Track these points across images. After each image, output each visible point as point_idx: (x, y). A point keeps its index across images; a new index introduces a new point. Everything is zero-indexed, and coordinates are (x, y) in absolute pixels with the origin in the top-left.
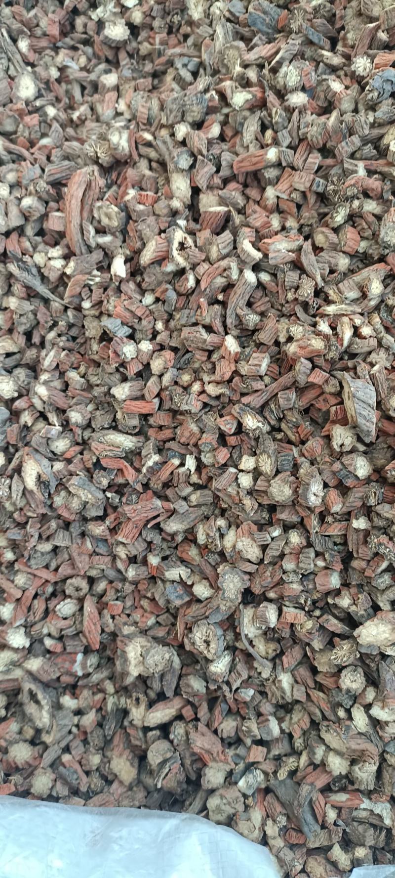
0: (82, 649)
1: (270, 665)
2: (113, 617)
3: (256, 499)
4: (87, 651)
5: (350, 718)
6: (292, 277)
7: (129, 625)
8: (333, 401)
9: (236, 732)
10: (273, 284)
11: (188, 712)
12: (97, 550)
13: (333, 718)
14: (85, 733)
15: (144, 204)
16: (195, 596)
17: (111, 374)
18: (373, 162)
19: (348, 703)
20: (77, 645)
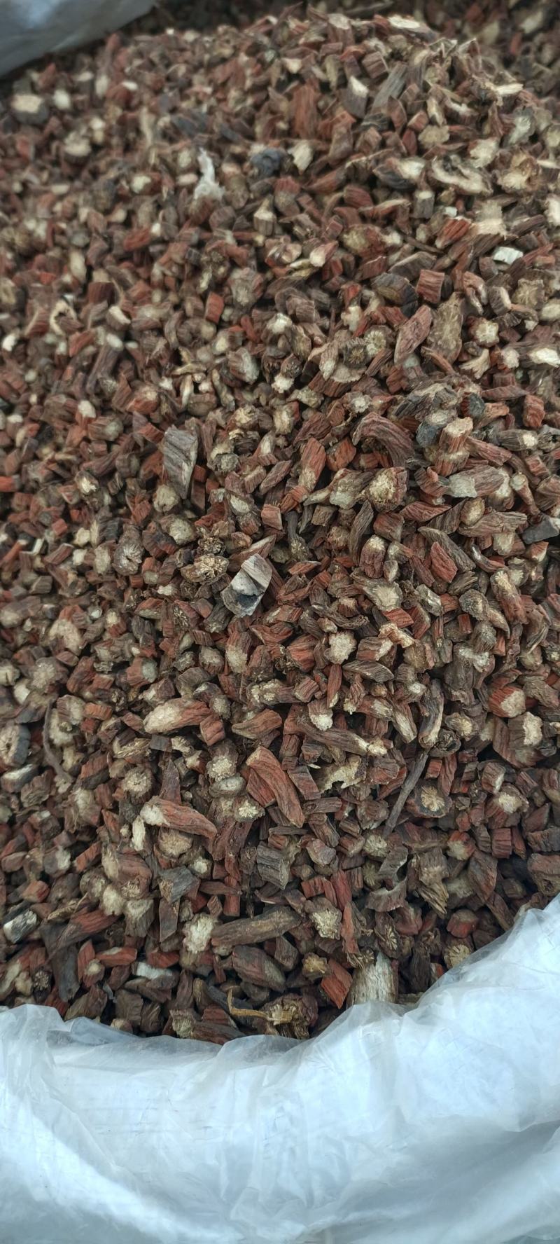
1: (70, 779)
3: (84, 578)
5: (131, 834)
6: (151, 340)
9: (21, 866)
10: (137, 351)
13: (116, 838)
15: (42, 283)
16: (14, 699)
19: (130, 814)
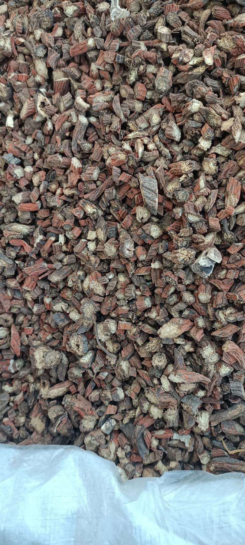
0: (13, 356)
1: (115, 357)
2: (27, 336)
3: (99, 257)
4: (16, 358)
5: (161, 384)
6: (107, 117)
7: (36, 340)
8: (136, 192)
9: (100, 398)
10: (98, 123)
11: (73, 389)
12: (15, 296)
13: (151, 385)
14: (17, 405)
15: (21, 81)
16: (71, 319)
17: (11, 188)
18: (150, 41)
19: (158, 374)
20: (9, 355)
